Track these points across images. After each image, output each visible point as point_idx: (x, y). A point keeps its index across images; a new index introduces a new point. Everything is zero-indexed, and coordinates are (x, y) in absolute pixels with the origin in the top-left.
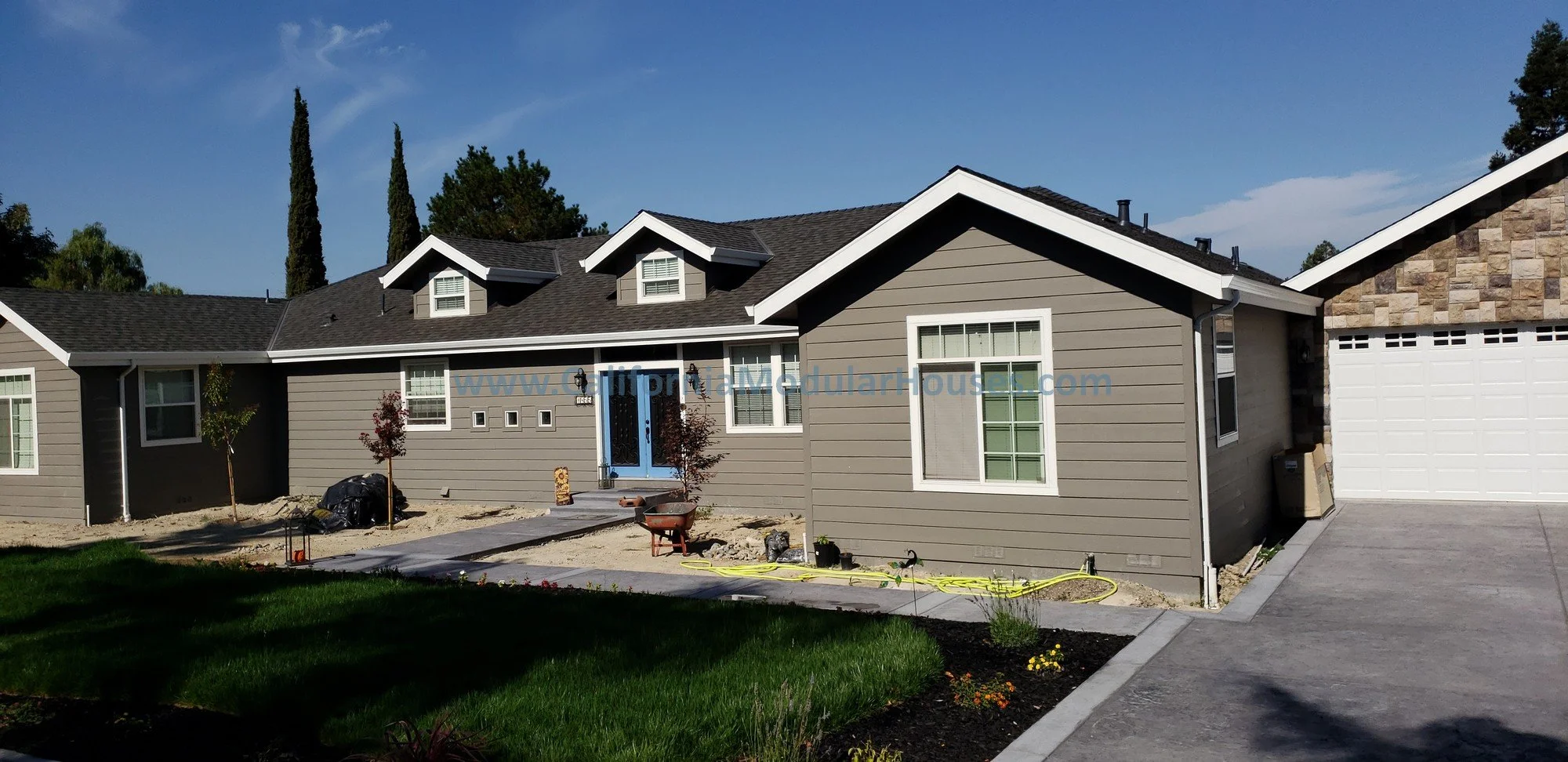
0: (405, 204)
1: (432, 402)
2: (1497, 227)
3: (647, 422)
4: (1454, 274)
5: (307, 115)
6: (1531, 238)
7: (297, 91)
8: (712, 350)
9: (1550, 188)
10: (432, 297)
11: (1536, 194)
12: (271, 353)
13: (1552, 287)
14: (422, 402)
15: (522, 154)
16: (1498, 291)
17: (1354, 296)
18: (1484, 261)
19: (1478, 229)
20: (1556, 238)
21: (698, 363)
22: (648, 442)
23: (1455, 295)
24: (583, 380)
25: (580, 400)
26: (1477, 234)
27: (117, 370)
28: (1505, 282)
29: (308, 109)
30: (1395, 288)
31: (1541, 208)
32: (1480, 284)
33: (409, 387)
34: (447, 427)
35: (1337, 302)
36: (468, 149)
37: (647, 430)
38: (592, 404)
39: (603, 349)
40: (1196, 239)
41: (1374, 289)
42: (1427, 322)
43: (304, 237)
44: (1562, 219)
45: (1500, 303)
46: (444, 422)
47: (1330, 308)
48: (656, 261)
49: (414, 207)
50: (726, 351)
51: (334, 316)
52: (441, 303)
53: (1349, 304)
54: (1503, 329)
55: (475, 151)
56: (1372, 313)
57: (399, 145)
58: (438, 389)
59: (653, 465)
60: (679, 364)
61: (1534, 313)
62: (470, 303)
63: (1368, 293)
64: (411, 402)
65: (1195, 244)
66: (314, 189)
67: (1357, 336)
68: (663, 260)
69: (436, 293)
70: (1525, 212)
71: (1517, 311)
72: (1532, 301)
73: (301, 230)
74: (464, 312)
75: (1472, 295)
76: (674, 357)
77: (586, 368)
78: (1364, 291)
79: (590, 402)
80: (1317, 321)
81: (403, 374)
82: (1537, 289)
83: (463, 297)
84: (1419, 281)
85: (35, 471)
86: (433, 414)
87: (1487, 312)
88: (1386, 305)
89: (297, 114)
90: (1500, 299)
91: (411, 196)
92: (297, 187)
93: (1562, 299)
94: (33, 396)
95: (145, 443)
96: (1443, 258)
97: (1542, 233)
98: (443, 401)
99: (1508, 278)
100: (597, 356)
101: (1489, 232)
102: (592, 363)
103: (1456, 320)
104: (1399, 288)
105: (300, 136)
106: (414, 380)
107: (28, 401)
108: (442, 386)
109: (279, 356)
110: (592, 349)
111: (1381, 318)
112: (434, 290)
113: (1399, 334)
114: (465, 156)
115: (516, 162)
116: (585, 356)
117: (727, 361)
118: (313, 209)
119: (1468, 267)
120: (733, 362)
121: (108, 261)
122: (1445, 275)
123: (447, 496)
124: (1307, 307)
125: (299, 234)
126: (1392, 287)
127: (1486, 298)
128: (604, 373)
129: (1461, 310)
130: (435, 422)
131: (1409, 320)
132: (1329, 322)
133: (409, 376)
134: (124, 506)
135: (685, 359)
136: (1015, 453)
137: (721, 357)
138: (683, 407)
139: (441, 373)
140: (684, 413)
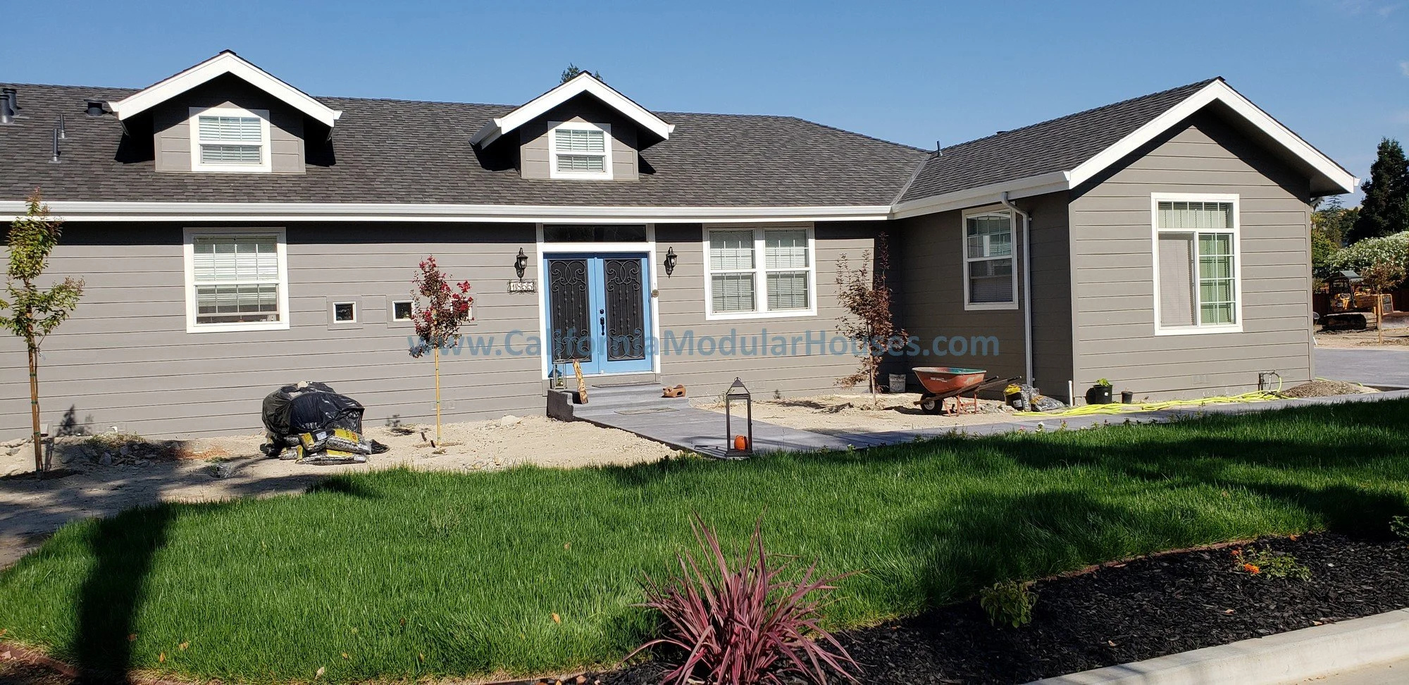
1: (250, 289)
3: (602, 312)
8: (691, 233)
10: (196, 141)
14: (231, 289)
21: (678, 247)
22: (603, 334)
24: (522, 261)
25: (519, 286)
33: (206, 267)
37: (602, 321)
38: (536, 291)
39: (546, 226)
46: (268, 318)
48: (576, 132)
50: (705, 233)
59: (611, 357)
60: (649, 246)
62: (273, 155)
64: (203, 289)
68: (584, 132)
76: (642, 239)
77: (526, 247)
79: (532, 288)
81: (189, 245)
98: (268, 289)
100: (540, 233)
102: (535, 241)
106: (219, 258)
108: (268, 266)
110: (534, 225)
116: (524, 233)
117: (706, 244)
120: (712, 246)
128: (546, 255)
130: (255, 318)
133: (203, 252)
135: (657, 241)
136: (1218, 302)
137: (701, 240)
138: (655, 294)
139: (274, 250)
140: (655, 301)
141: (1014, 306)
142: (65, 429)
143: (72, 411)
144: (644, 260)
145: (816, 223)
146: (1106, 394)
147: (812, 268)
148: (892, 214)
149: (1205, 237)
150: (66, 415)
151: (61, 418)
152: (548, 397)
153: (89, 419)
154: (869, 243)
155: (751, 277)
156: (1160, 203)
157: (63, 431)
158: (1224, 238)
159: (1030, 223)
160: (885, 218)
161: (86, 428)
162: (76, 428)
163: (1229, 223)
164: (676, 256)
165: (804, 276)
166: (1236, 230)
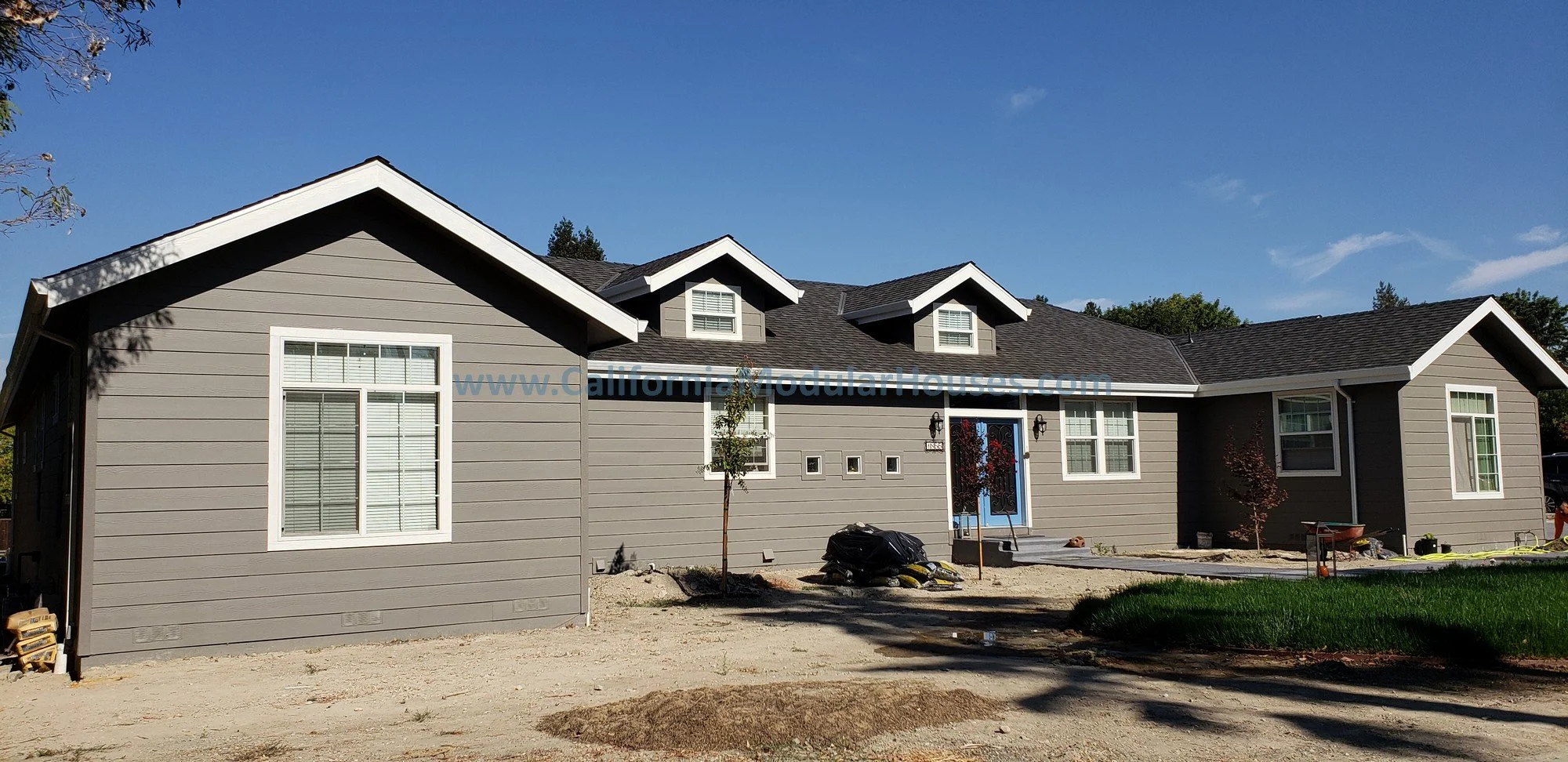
8: (1052, 403)
10: (689, 312)
21: (1046, 415)
24: (934, 424)
25: (930, 446)
34: (770, 475)
38: (943, 450)
46: (766, 468)
48: (953, 313)
50: (1061, 404)
59: (993, 511)
60: (1022, 414)
68: (958, 313)
69: (694, 309)
74: (734, 337)
76: (1017, 407)
77: (939, 412)
79: (940, 448)
81: (706, 403)
100: (947, 401)
102: (943, 407)
108: (762, 423)
112: (688, 304)
116: (936, 399)
117: (1062, 413)
120: (1066, 415)
123: (770, 560)
128: (951, 419)
130: (752, 468)
135: (1029, 409)
136: (1488, 474)
137: (1058, 409)
138: (1027, 456)
139: (765, 409)
140: (1027, 461)
141: (1337, 472)
142: (616, 565)
143: (621, 549)
144: (1015, 426)
145: (1138, 397)
146: (1434, 546)
147: (1136, 437)
148: (1198, 392)
149: (1478, 421)
150: (617, 553)
151: (613, 556)
152: (953, 547)
153: (633, 556)
154: (1174, 416)
155: (1092, 444)
156: (1451, 392)
157: (614, 567)
158: (1489, 421)
159: (1353, 405)
160: (1192, 396)
161: (631, 565)
162: (624, 564)
163: (1490, 410)
164: (1045, 423)
165: (1129, 444)
166: (1495, 416)
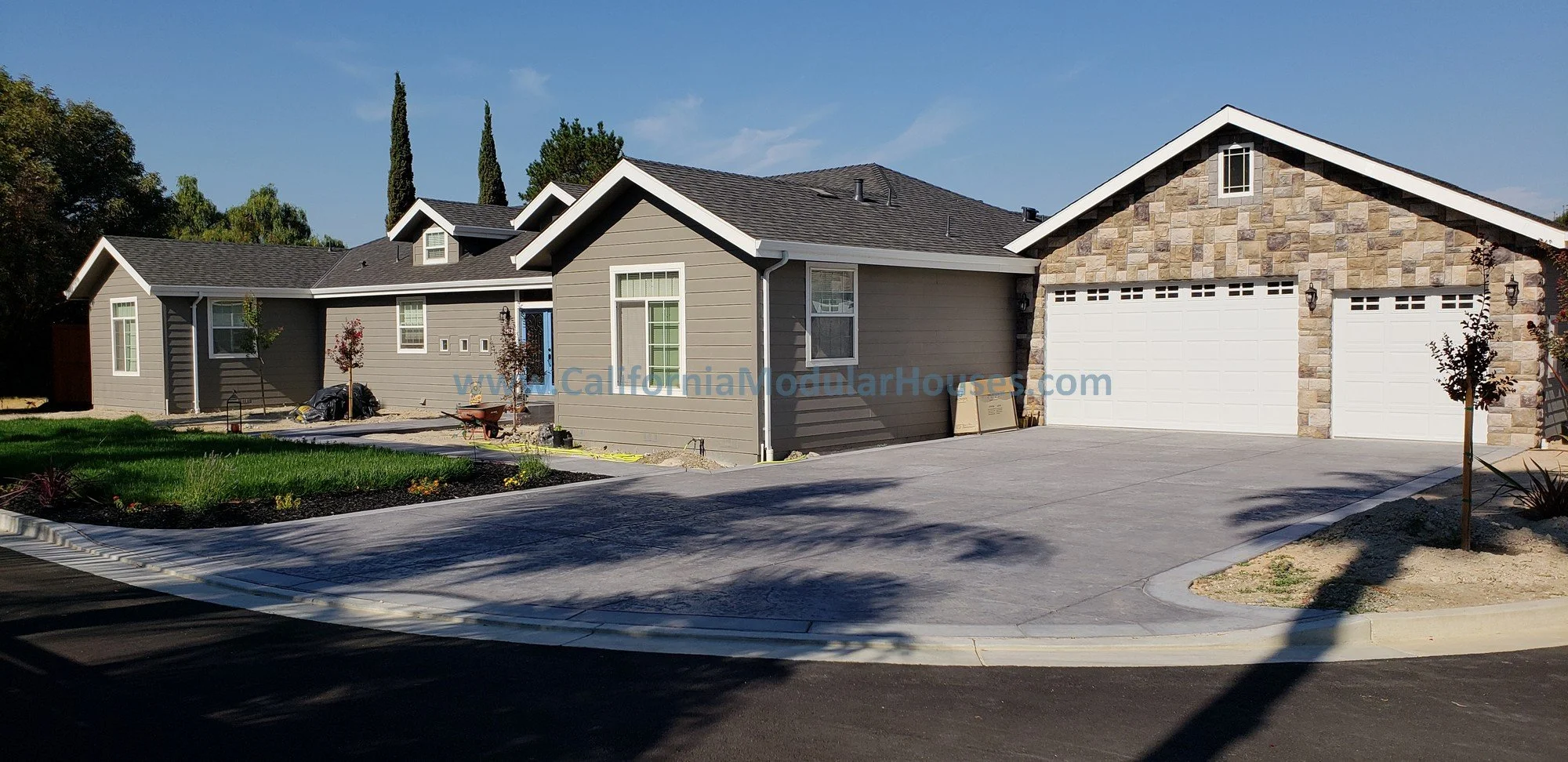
0: (492, 170)
1: (416, 330)
2: (1162, 201)
3: (550, 350)
4: (1131, 240)
5: (405, 94)
6: (1185, 210)
7: (397, 75)
9: (1198, 167)
10: (425, 248)
11: (1188, 172)
12: (313, 291)
13: (1197, 252)
14: (410, 331)
15: (600, 125)
16: (1161, 255)
17: (1061, 258)
18: (1152, 230)
19: (1148, 202)
20: (1202, 211)
23: (1133, 258)
24: (507, 315)
25: (506, 331)
26: (1148, 207)
27: (191, 300)
28: (1165, 247)
29: (406, 90)
30: (1090, 252)
31: (1193, 185)
32: (1148, 249)
33: (402, 319)
34: (424, 351)
35: (1049, 261)
36: (560, 121)
37: (549, 356)
39: (521, 291)
40: (1022, 208)
41: (1075, 252)
42: (1111, 280)
43: (400, 198)
44: (1206, 195)
45: (1162, 264)
46: (421, 347)
47: (1045, 267)
49: (500, 174)
51: (364, 262)
52: (432, 253)
53: (1058, 264)
54: (1167, 287)
55: (565, 122)
56: (1074, 272)
57: (488, 119)
58: (419, 321)
61: (1184, 274)
62: (449, 254)
63: (1072, 255)
64: (403, 330)
65: (1022, 211)
66: (409, 158)
67: (1065, 291)
69: (427, 245)
70: (1181, 190)
71: (1176, 272)
72: (1183, 263)
73: (397, 192)
74: (444, 261)
75: (1143, 257)
77: (509, 306)
78: (1067, 252)
80: (1035, 278)
81: (398, 307)
82: (1187, 253)
83: (443, 249)
84: (1107, 246)
85: (137, 374)
86: (416, 341)
87: (1153, 273)
88: (1084, 265)
89: (397, 94)
90: (1162, 261)
91: (497, 164)
92: (395, 156)
93: (1204, 262)
94: (136, 318)
95: (212, 356)
96: (1124, 226)
97: (1193, 207)
98: (422, 330)
99: (1168, 244)
100: (517, 296)
101: (1156, 203)
102: (514, 301)
103: (1130, 279)
104: (1093, 251)
105: (398, 112)
106: (407, 313)
107: (133, 321)
108: (421, 317)
109: (319, 293)
110: (513, 291)
111: (1080, 277)
112: (424, 243)
113: (1098, 290)
114: (558, 127)
115: (595, 132)
118: (408, 174)
119: (1142, 234)
121: (276, 217)
122: (1125, 241)
123: (424, 404)
124: (1026, 266)
125: (395, 196)
126: (1085, 250)
127: (1152, 260)
128: (522, 311)
129: (1134, 270)
130: (415, 347)
131: (1100, 278)
132: (1044, 279)
133: (402, 310)
134: (195, 402)
139: (421, 308)
